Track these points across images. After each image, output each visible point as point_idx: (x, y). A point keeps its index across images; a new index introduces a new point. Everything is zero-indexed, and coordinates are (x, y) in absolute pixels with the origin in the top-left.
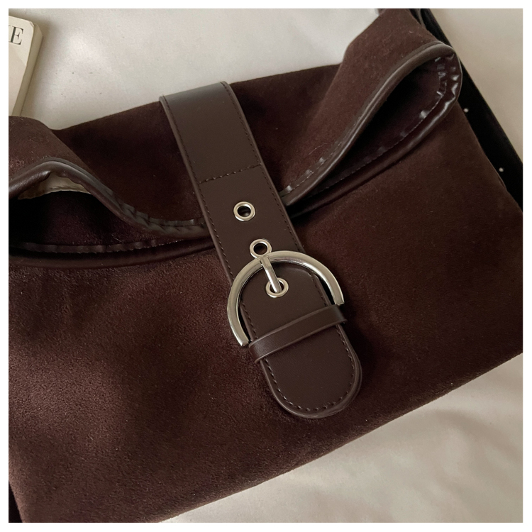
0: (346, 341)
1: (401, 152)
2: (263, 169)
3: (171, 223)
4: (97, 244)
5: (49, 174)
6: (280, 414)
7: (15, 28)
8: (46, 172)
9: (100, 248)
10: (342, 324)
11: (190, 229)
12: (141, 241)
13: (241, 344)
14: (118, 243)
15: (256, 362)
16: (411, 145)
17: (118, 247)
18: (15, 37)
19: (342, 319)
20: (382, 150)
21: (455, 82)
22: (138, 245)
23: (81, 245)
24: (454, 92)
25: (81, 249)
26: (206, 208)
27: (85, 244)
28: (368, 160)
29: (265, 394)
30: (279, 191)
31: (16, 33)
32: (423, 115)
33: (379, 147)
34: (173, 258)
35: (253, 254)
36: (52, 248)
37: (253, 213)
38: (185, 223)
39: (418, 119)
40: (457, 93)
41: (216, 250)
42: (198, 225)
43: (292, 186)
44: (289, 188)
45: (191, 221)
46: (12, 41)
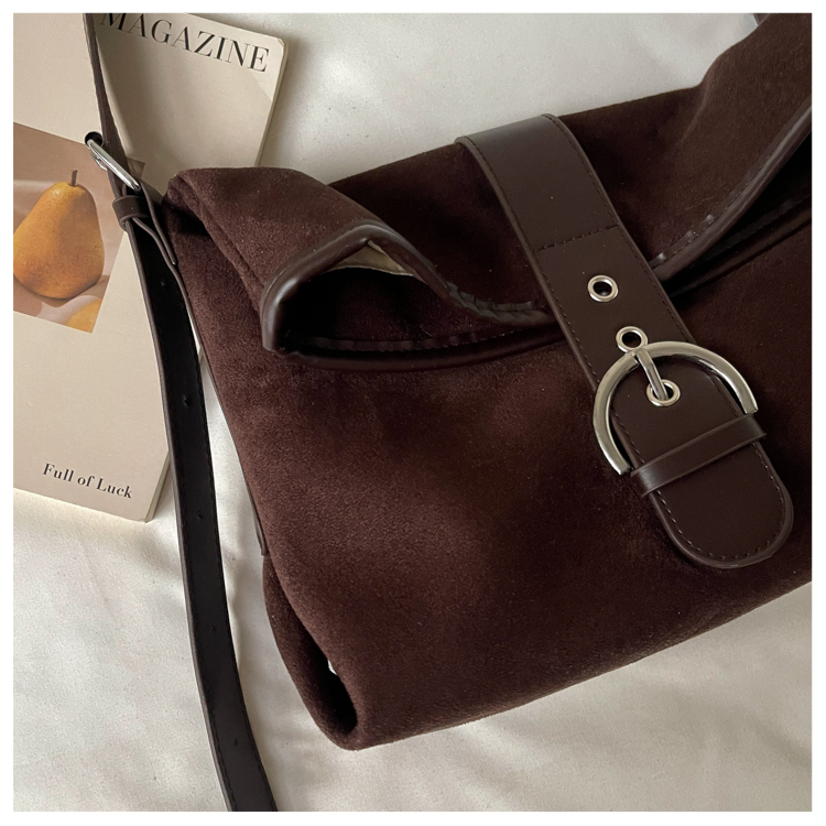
0: (769, 465)
2: (621, 231)
4: (403, 339)
6: (679, 563)
7: (256, 48)
9: (406, 345)
10: (761, 440)
11: (528, 314)
12: (456, 334)
13: (619, 472)
14: (428, 337)
15: (643, 495)
17: (429, 343)
18: (257, 61)
19: (761, 434)
20: (787, 205)
22: (454, 340)
25: (383, 346)
26: (549, 285)
27: (388, 340)
29: (655, 536)
30: (648, 261)
31: (259, 55)
34: (500, 357)
35: (622, 347)
36: (348, 345)
37: (615, 292)
38: (520, 306)
41: (567, 343)
42: (538, 309)
43: (665, 254)
44: (661, 256)
45: (529, 303)
46: (252, 67)
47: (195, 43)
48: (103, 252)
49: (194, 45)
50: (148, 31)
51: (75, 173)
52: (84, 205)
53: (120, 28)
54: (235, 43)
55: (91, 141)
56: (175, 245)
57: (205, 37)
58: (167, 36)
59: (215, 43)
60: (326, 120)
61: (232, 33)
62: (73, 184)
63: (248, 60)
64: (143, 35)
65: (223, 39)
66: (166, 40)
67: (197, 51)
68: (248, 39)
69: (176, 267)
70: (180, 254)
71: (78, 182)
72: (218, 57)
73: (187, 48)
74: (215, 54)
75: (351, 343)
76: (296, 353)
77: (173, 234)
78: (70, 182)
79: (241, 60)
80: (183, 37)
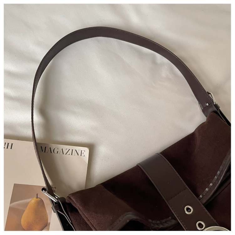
2: (189, 190)
7: (82, 151)
11: (171, 222)
18: (82, 154)
30: (197, 198)
31: (82, 152)
37: (192, 210)
38: (168, 219)
42: (173, 219)
44: (201, 196)
45: (170, 217)
46: (81, 156)
47: (65, 152)
48: (47, 216)
49: (65, 153)
50: (52, 151)
51: (37, 194)
52: (41, 203)
53: (45, 152)
54: (76, 150)
55: (44, 191)
57: (68, 150)
58: (58, 152)
59: (70, 151)
60: (102, 163)
61: (75, 148)
62: (37, 198)
63: (80, 154)
64: (51, 153)
65: (72, 150)
66: (57, 153)
67: (66, 154)
68: (79, 149)
69: (72, 223)
70: (72, 219)
71: (38, 197)
73: (63, 154)
74: (71, 154)
78: (36, 197)
79: (78, 155)
80: (62, 151)
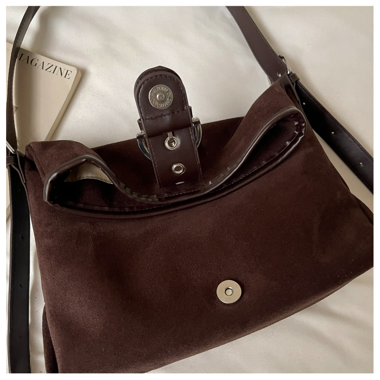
1: (274, 164)
3: (144, 196)
4: (105, 206)
5: (85, 161)
7: (67, 71)
8: (85, 160)
9: (106, 209)
12: (128, 207)
14: (116, 207)
16: (280, 160)
17: (116, 209)
18: (67, 75)
20: (264, 163)
21: (303, 127)
22: (127, 210)
23: (96, 206)
24: (303, 132)
25: (96, 208)
27: (99, 206)
28: (256, 168)
31: (68, 73)
32: (288, 143)
33: (262, 161)
36: (81, 205)
39: (285, 146)
40: (305, 133)
43: (212, 182)
46: (65, 77)
47: (46, 67)
49: (45, 67)
50: (30, 61)
53: (20, 59)
54: (60, 68)
56: (26, 175)
57: (50, 65)
59: (53, 68)
61: (60, 65)
63: (64, 75)
64: (28, 63)
65: (56, 67)
66: (35, 65)
67: (46, 70)
68: (65, 67)
69: (25, 184)
70: (27, 178)
72: (53, 73)
73: (43, 69)
74: (52, 71)
75: (83, 205)
76: (57, 205)
77: (26, 171)
79: (62, 75)
80: (42, 65)
